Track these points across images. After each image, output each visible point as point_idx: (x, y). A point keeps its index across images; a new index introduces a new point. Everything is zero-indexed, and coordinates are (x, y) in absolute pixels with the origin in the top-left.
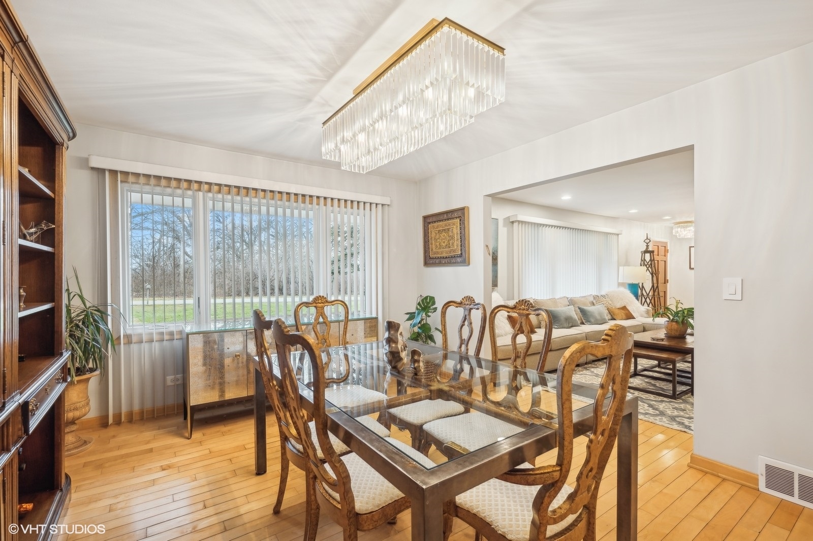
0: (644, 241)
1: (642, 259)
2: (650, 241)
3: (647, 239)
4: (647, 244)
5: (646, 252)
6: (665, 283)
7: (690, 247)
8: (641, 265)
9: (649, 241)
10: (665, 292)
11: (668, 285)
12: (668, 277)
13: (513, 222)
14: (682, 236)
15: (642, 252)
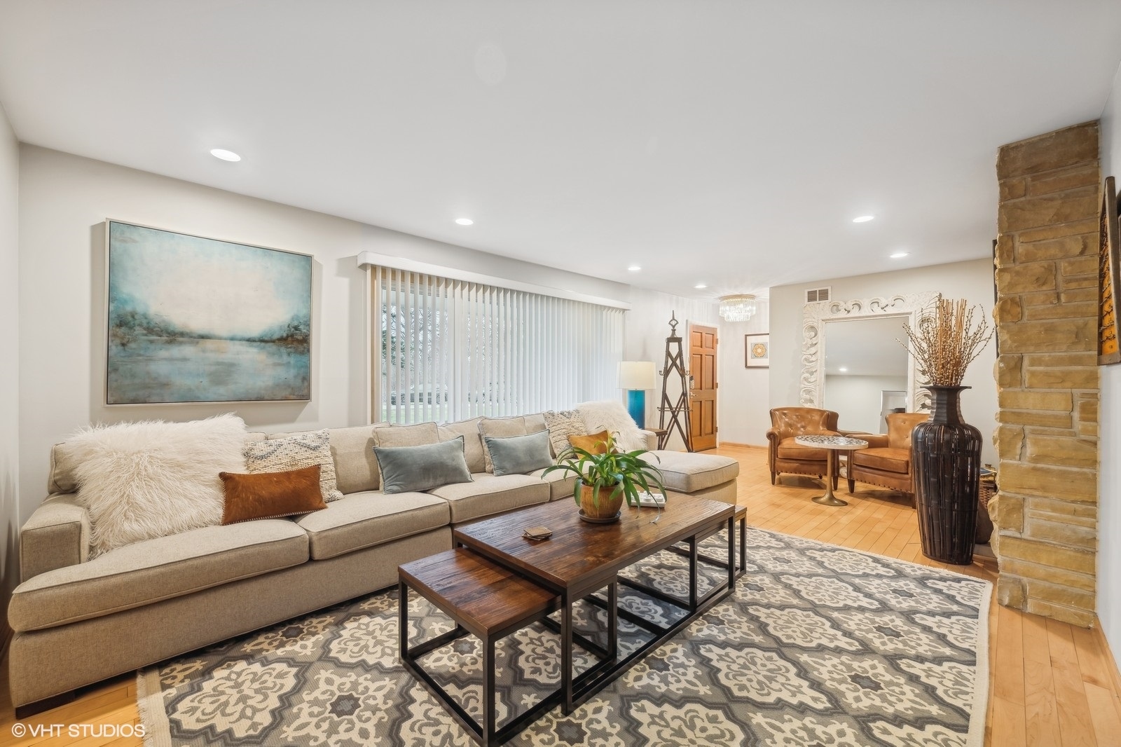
0: (670, 323)
2: (677, 323)
3: (674, 319)
4: (674, 327)
5: (670, 340)
6: (713, 388)
7: (746, 336)
9: (675, 322)
10: (713, 401)
11: (718, 390)
12: (718, 380)
14: (732, 319)
15: (666, 340)
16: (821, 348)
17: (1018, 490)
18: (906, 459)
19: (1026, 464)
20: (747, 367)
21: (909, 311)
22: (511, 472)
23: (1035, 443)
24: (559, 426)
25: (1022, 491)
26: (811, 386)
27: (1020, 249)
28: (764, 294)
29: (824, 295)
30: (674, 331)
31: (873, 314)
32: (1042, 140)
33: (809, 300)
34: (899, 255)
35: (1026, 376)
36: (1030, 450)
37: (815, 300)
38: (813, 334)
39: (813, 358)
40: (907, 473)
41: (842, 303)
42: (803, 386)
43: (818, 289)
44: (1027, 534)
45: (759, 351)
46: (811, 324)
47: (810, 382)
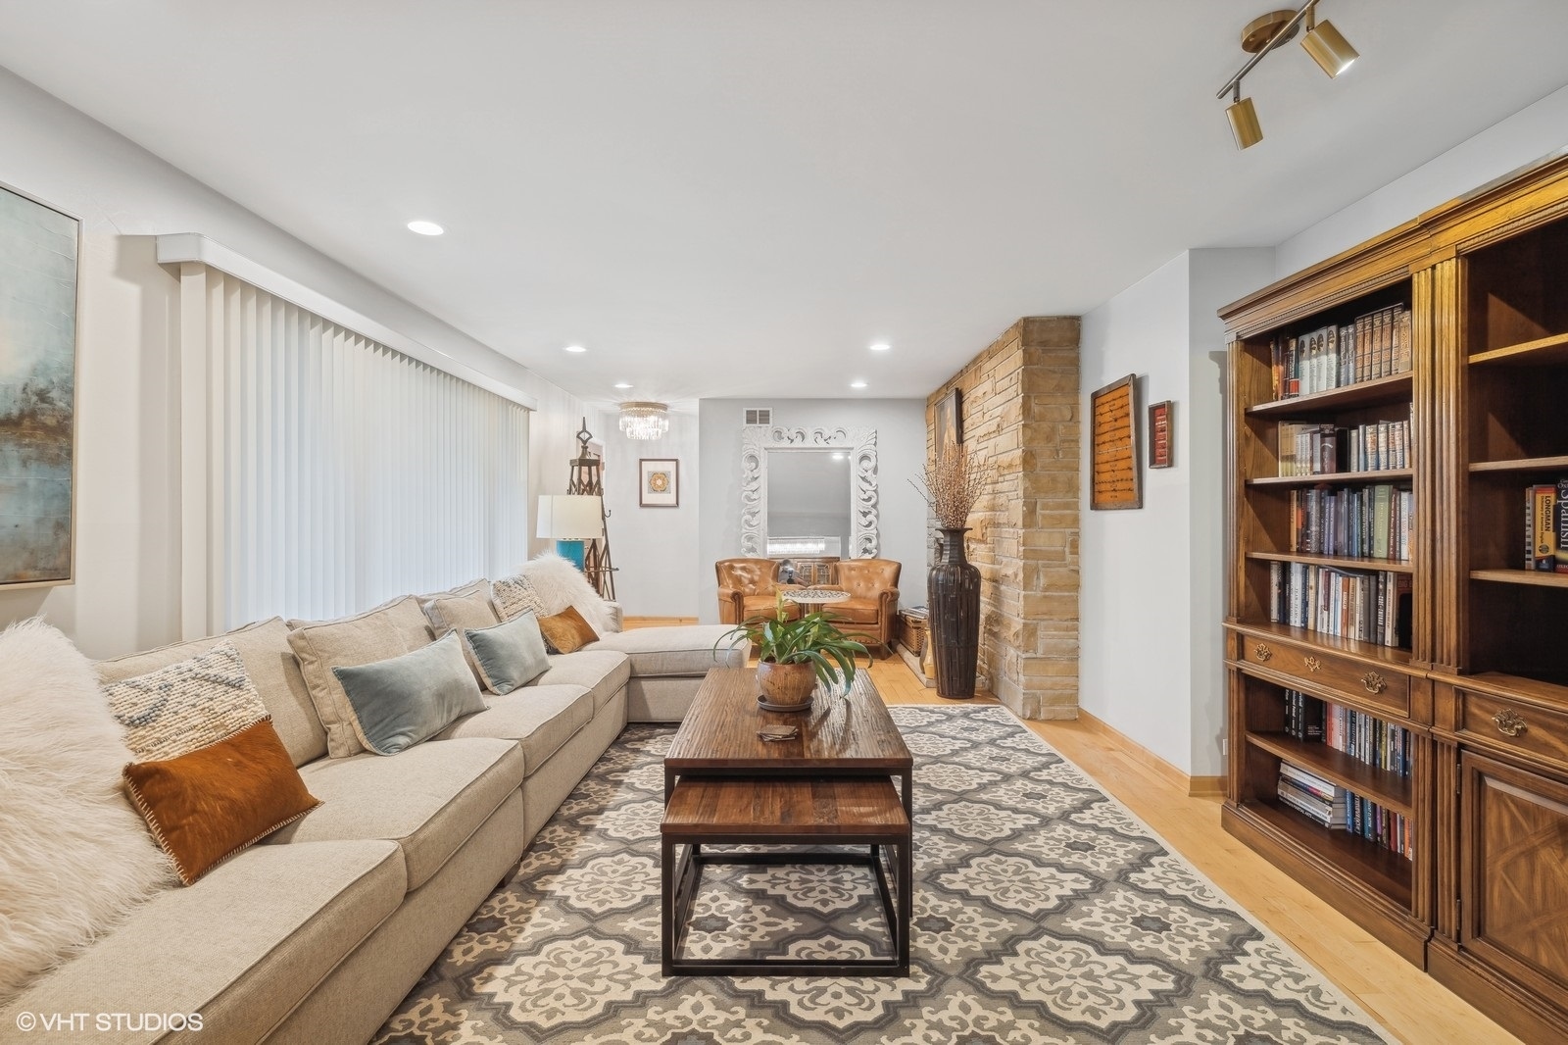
0: (578, 436)
1: (571, 479)
3: (584, 430)
4: (585, 442)
5: (582, 461)
7: (641, 460)
8: (570, 492)
9: (587, 436)
13: (175, 269)
14: (634, 434)
15: (572, 462)
16: (763, 483)
17: (1034, 617)
18: (875, 608)
19: (1039, 594)
20: (642, 505)
21: (851, 446)
22: (520, 683)
23: (1046, 576)
24: (521, 603)
25: (1037, 617)
26: (754, 531)
27: (1036, 409)
28: (692, 406)
29: (764, 417)
30: (585, 448)
31: (817, 446)
32: (1048, 321)
33: (748, 421)
34: (859, 385)
35: (1039, 518)
36: (1043, 581)
37: (755, 422)
38: (753, 465)
39: (755, 496)
40: (877, 623)
41: (786, 430)
42: (744, 531)
43: (758, 409)
44: (1038, 655)
45: (659, 482)
46: (751, 452)
47: (752, 526)
